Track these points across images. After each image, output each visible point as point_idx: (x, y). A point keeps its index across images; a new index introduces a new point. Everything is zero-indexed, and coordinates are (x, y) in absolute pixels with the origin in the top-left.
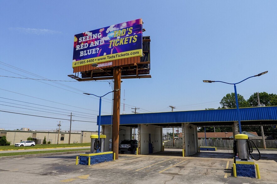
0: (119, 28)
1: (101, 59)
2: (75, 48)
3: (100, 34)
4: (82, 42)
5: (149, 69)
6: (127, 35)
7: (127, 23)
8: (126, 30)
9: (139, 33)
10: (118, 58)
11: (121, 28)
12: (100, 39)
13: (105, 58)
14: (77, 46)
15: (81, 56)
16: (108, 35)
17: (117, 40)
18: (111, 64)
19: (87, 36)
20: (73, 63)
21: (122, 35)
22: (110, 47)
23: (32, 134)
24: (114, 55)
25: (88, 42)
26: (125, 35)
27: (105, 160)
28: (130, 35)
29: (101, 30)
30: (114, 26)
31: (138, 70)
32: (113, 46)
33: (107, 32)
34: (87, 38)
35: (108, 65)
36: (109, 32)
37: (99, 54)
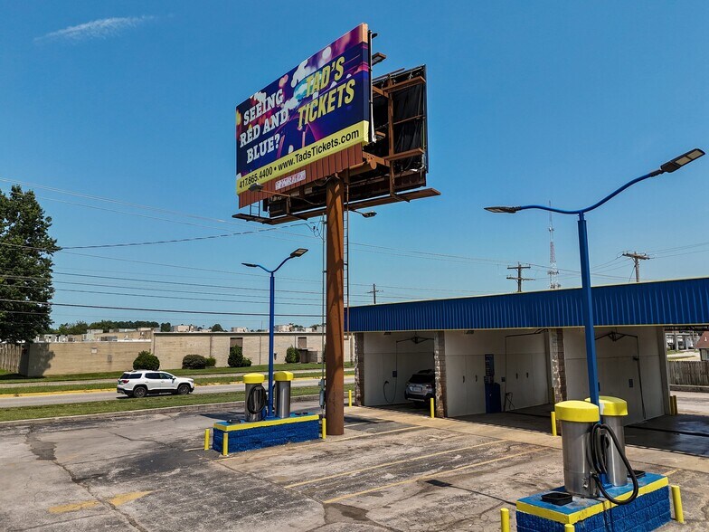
0: (317, 67)
1: (285, 165)
2: (239, 143)
3: (280, 95)
4: (249, 123)
5: (426, 171)
6: (334, 84)
7: (333, 46)
8: (331, 68)
9: (359, 70)
10: (316, 157)
11: (321, 64)
12: (280, 109)
13: (291, 162)
14: (241, 136)
15: (249, 161)
16: (295, 94)
17: (313, 103)
18: (302, 176)
19: (257, 106)
20: (238, 183)
21: (324, 86)
22: (300, 128)
23: (297, 340)
24: (309, 148)
25: (260, 121)
26: (330, 84)
27: (290, 438)
28: (340, 83)
29: (282, 83)
30: (306, 62)
31: (396, 179)
32: (306, 122)
33: (293, 84)
34: (258, 109)
35: (299, 180)
36: (298, 84)
37: (280, 152)
